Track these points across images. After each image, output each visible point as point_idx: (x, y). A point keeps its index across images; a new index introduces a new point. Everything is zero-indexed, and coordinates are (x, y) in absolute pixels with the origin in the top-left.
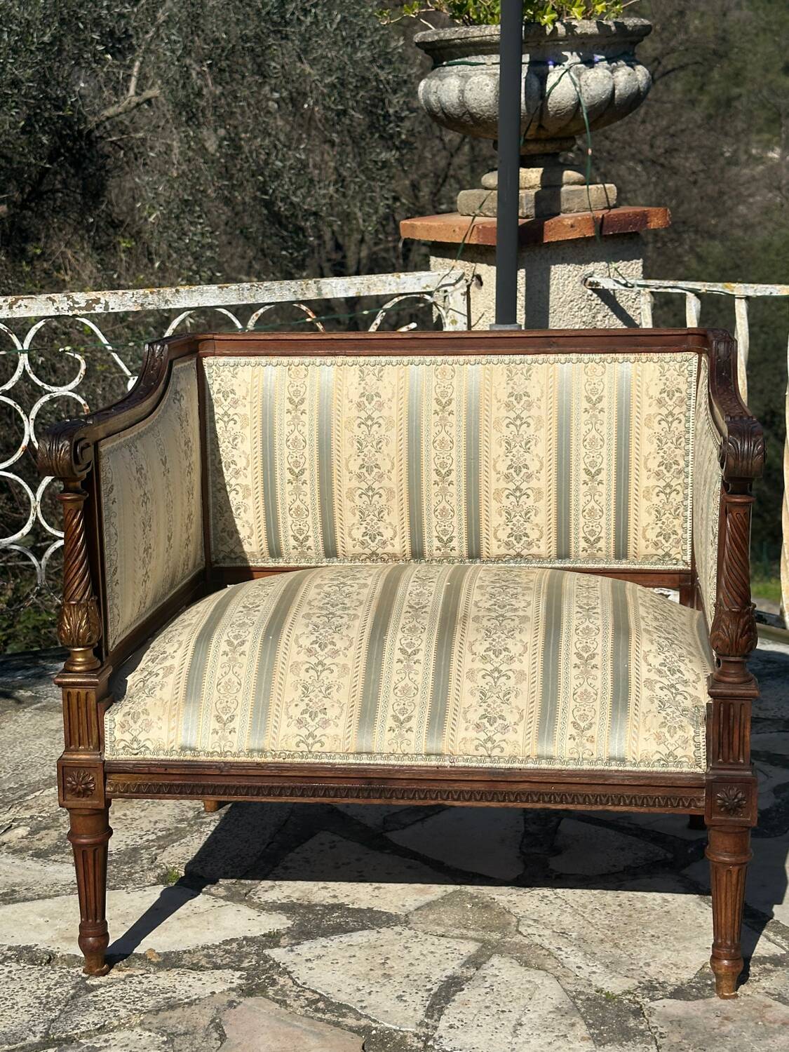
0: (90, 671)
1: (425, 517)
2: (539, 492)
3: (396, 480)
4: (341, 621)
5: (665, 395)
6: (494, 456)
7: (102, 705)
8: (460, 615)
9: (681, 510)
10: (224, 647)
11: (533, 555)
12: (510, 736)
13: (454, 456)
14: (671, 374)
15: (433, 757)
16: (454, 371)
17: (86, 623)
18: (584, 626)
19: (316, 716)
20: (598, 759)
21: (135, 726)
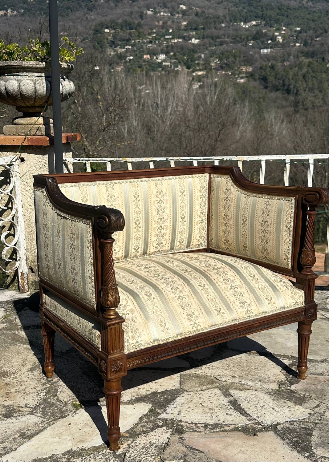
1: (131, 241)
2: (167, 227)
5: (201, 189)
6: (153, 215)
9: (204, 228)
11: (163, 250)
13: (141, 217)
14: (202, 181)
15: (234, 321)
16: (138, 184)
19: (192, 316)
21: (136, 336)
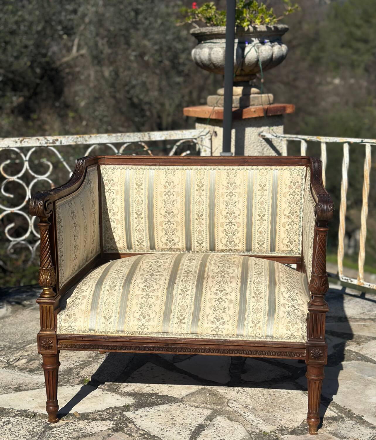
0: (51, 297)
1: (192, 233)
2: (239, 224)
3: (180, 218)
4: (156, 277)
5: (292, 184)
6: (221, 208)
7: (56, 311)
8: (206, 275)
9: (298, 232)
10: (107, 287)
11: (236, 250)
12: (226, 326)
13: (204, 208)
14: (295, 175)
15: (194, 335)
16: (204, 173)
17: (50, 277)
18: (257, 280)
19: (145, 317)
20: (262, 336)
21: (70, 320)
